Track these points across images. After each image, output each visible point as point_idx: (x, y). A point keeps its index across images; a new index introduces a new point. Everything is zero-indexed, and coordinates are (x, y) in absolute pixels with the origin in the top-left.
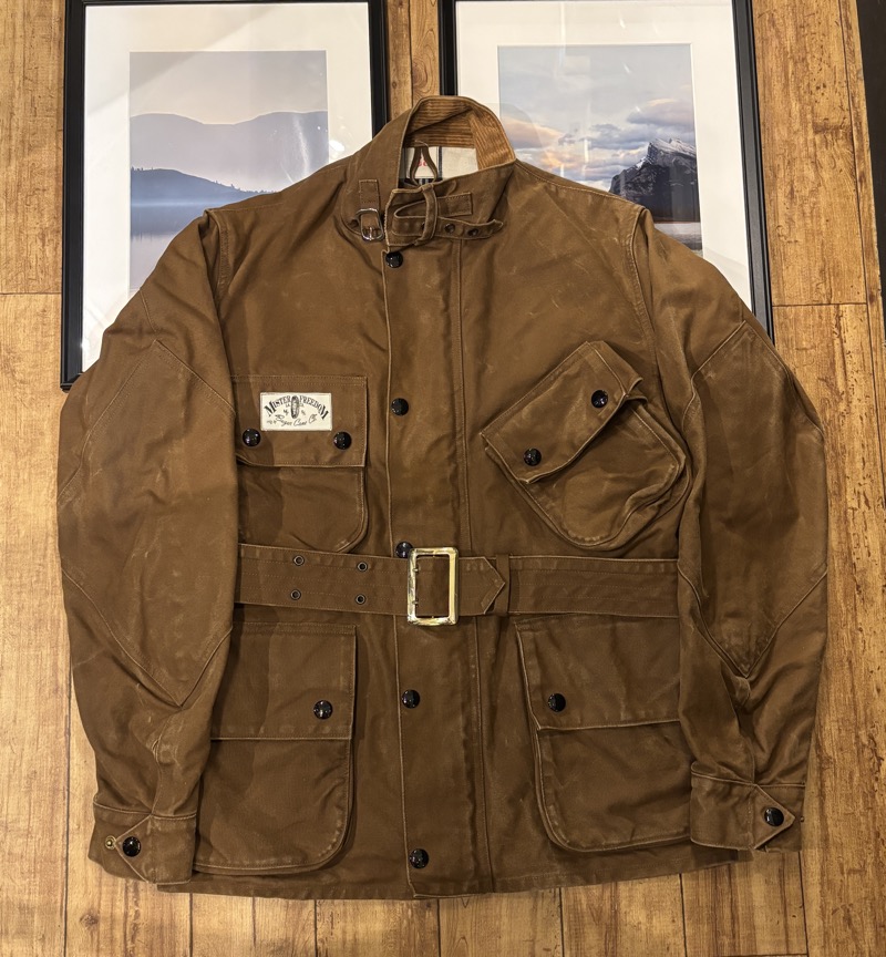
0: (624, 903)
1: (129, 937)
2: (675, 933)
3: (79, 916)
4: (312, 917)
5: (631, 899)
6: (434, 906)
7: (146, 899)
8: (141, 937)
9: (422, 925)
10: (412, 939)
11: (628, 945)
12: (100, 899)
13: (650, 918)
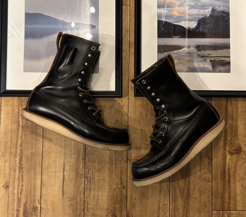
0: (192, 190)
1: (19, 193)
2: (209, 202)
3: (2, 184)
4: (83, 190)
5: (194, 189)
6: (126, 188)
7: (26, 181)
8: (24, 193)
9: (121, 194)
10: (117, 198)
11: (192, 204)
12: (10, 180)
13: (200, 196)
